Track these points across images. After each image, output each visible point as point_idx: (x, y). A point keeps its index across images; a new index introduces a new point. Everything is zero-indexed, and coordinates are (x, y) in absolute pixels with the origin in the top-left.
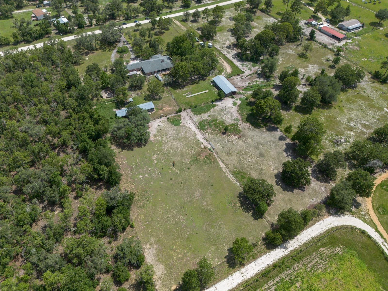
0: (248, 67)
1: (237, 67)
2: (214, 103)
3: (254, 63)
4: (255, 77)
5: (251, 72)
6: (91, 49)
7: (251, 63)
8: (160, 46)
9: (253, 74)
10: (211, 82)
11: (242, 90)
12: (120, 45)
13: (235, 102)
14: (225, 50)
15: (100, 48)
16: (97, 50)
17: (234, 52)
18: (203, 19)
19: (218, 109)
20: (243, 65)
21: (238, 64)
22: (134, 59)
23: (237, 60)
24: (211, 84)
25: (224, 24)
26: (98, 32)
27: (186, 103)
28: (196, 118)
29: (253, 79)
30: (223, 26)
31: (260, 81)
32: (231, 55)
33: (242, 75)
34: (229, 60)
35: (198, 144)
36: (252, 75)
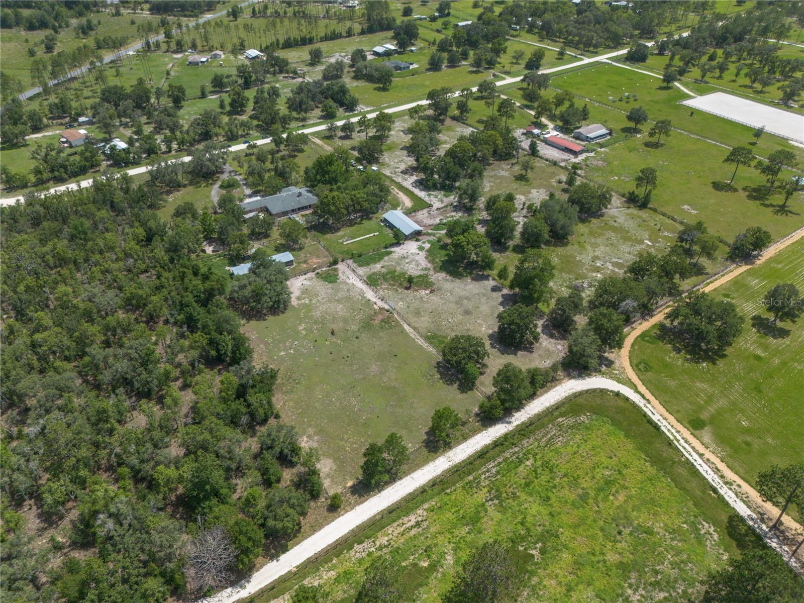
0: (437, 198)
1: (420, 197)
3: (447, 192)
6: (176, 186)
7: (443, 192)
14: (399, 176)
15: (191, 184)
16: (185, 186)
17: (414, 178)
18: (359, 132)
20: (429, 195)
21: (422, 194)
22: (250, 196)
23: (419, 189)
26: (187, 159)
27: (344, 252)
28: (362, 271)
32: (409, 183)
34: (406, 189)
35: (369, 305)
36: (445, 209)
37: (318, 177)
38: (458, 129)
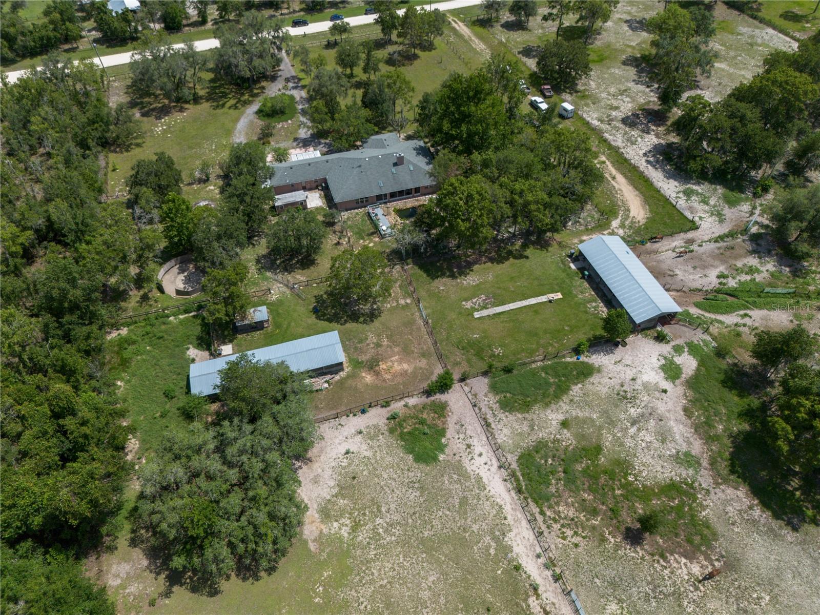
0: (707, 203)
1: (667, 200)
2: (583, 358)
3: (732, 190)
4: (742, 252)
5: (724, 229)
7: (720, 190)
8: (399, 102)
9: (731, 234)
10: (570, 256)
11: (697, 305)
12: (273, 90)
13: (672, 362)
14: (617, 129)
17: (651, 140)
19: (604, 391)
20: (688, 194)
21: (670, 188)
22: (305, 144)
23: (664, 171)
24: (572, 266)
25: (612, 39)
27: (471, 344)
29: (737, 257)
30: (608, 46)
31: (764, 269)
32: (641, 152)
33: (691, 235)
34: (635, 168)
36: (729, 242)
37: (446, 126)
38: (744, 30)
